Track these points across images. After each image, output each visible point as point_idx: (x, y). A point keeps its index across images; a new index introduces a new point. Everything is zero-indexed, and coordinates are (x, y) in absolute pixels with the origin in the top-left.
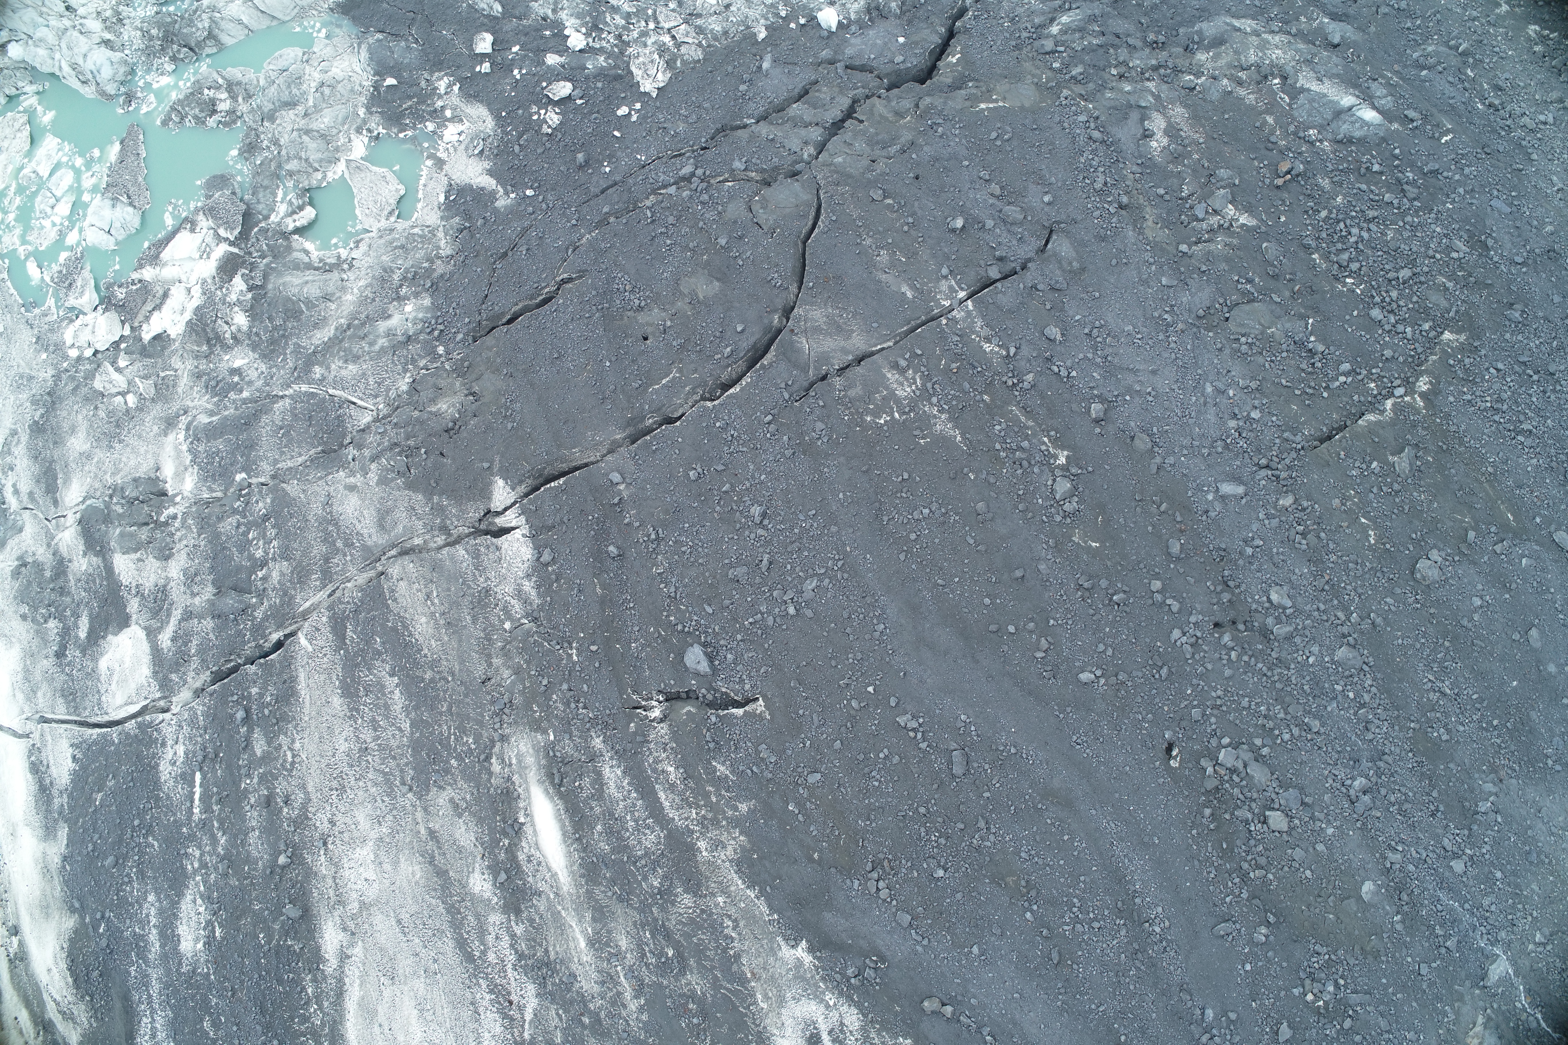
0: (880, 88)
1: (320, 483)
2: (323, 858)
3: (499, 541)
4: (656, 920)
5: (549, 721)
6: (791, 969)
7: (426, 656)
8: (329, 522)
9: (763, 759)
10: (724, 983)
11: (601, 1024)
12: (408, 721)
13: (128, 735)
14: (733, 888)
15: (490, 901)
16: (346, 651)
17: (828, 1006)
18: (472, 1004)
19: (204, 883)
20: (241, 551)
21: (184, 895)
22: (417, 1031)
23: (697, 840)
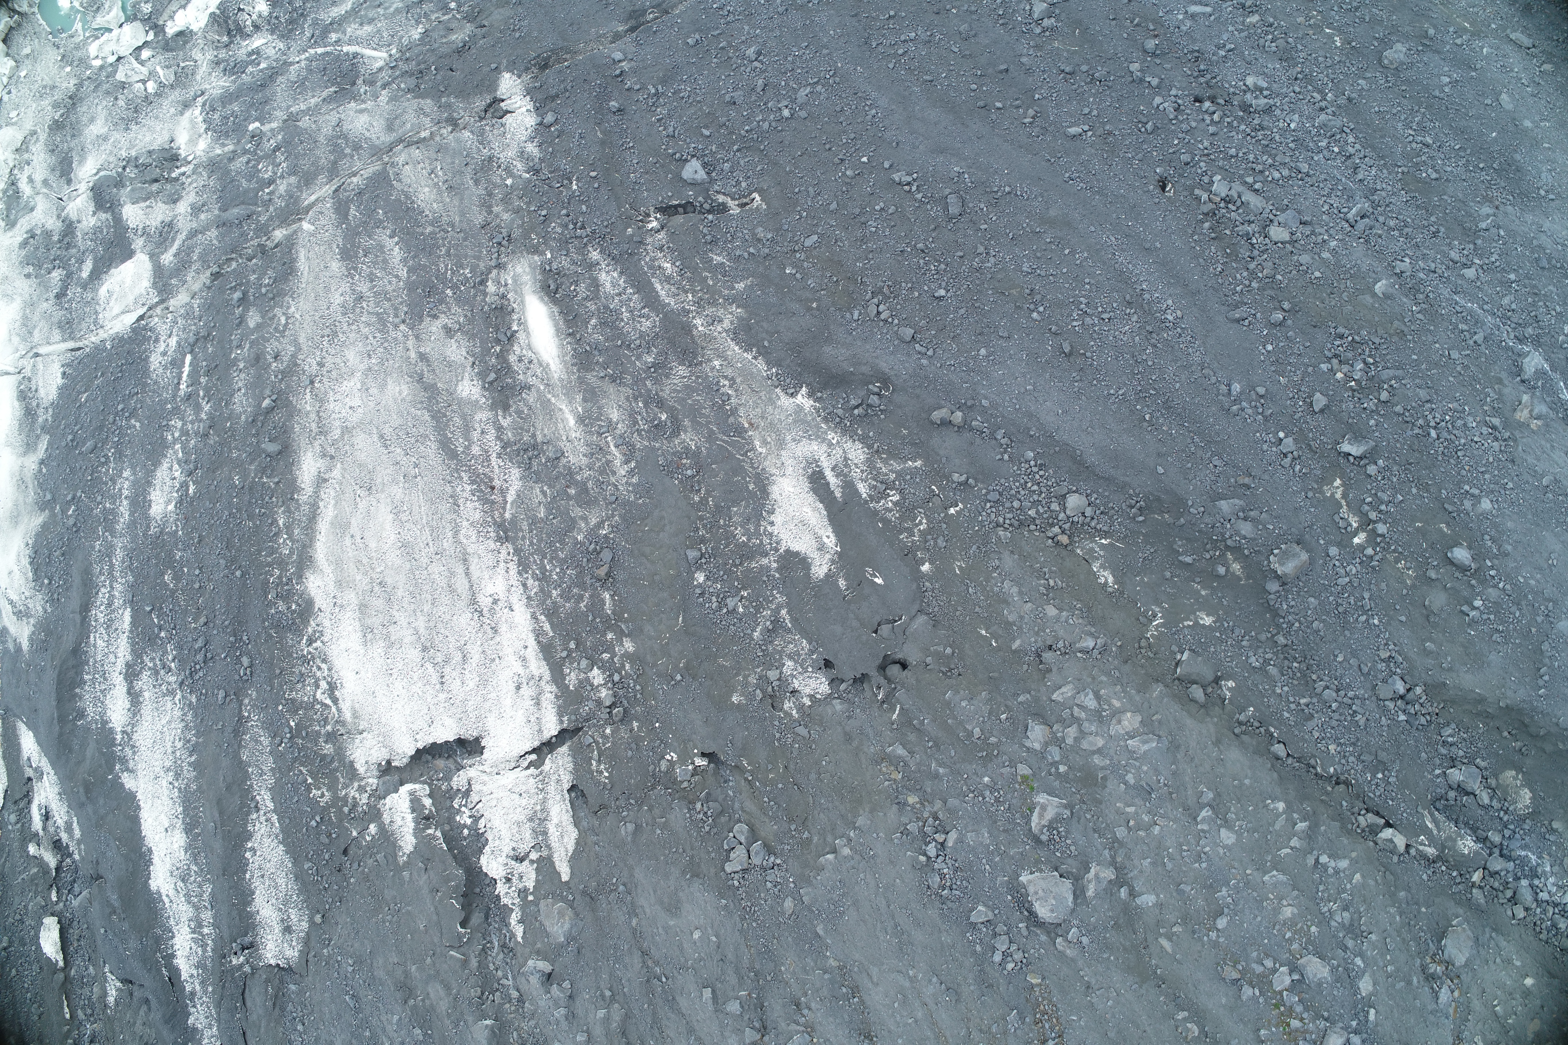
1: (332, 113)
2: (308, 396)
3: (504, 120)
4: (649, 391)
5: (547, 246)
6: (790, 414)
7: (427, 216)
8: (339, 138)
9: (759, 240)
10: (720, 436)
11: (588, 493)
12: (405, 269)
13: (122, 341)
14: (729, 353)
15: (477, 401)
16: (349, 224)
17: (830, 445)
18: (451, 496)
19: (183, 448)
20: (250, 177)
21: (160, 463)
22: (390, 535)
23: (694, 318)
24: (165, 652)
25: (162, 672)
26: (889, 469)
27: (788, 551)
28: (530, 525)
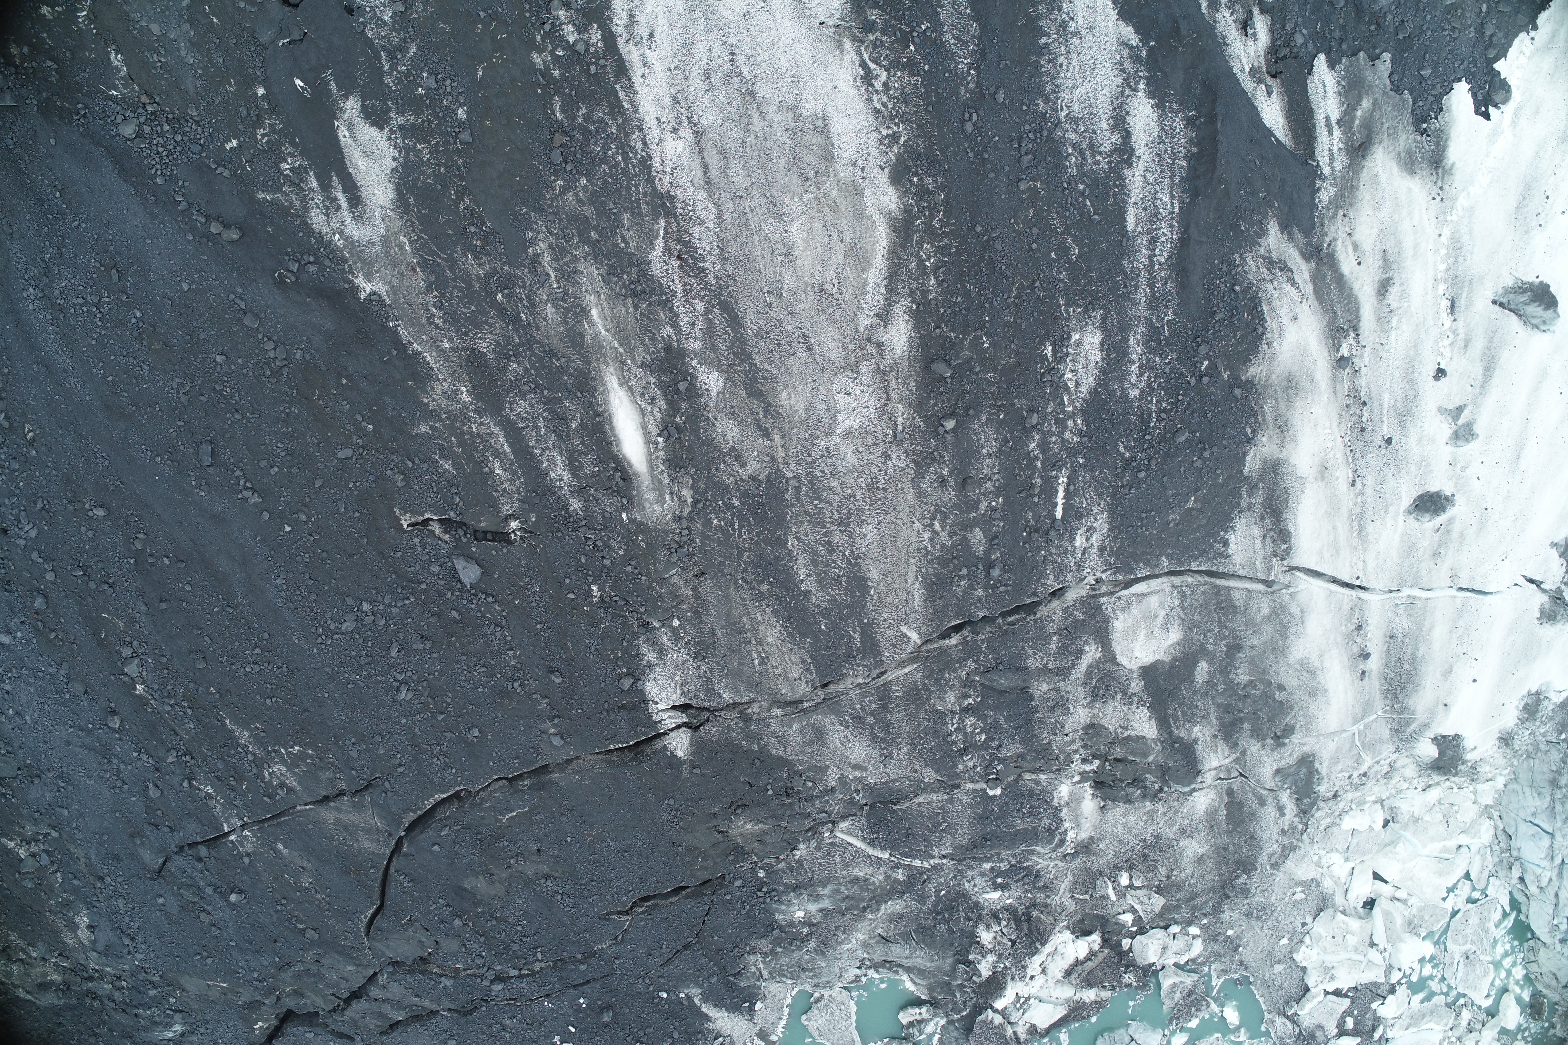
0: (323, 1016)
1: (896, 777)
2: (900, 420)
3: (683, 701)
4: (516, 330)
5: (628, 530)
6: (377, 272)
7: (768, 606)
8: (883, 740)
9: (401, 472)
10: (443, 263)
11: (578, 231)
12: (789, 547)
13: (1147, 563)
14: (434, 354)
15: (700, 363)
16: (860, 622)
17: (341, 233)
18: (726, 259)
19: (1061, 404)
20: (996, 725)
21: (1090, 393)
22: (797, 232)
23: (471, 403)
24: (1080, 167)
25: (1084, 145)
26: (288, 196)
27: (381, 128)
28: (639, 208)
